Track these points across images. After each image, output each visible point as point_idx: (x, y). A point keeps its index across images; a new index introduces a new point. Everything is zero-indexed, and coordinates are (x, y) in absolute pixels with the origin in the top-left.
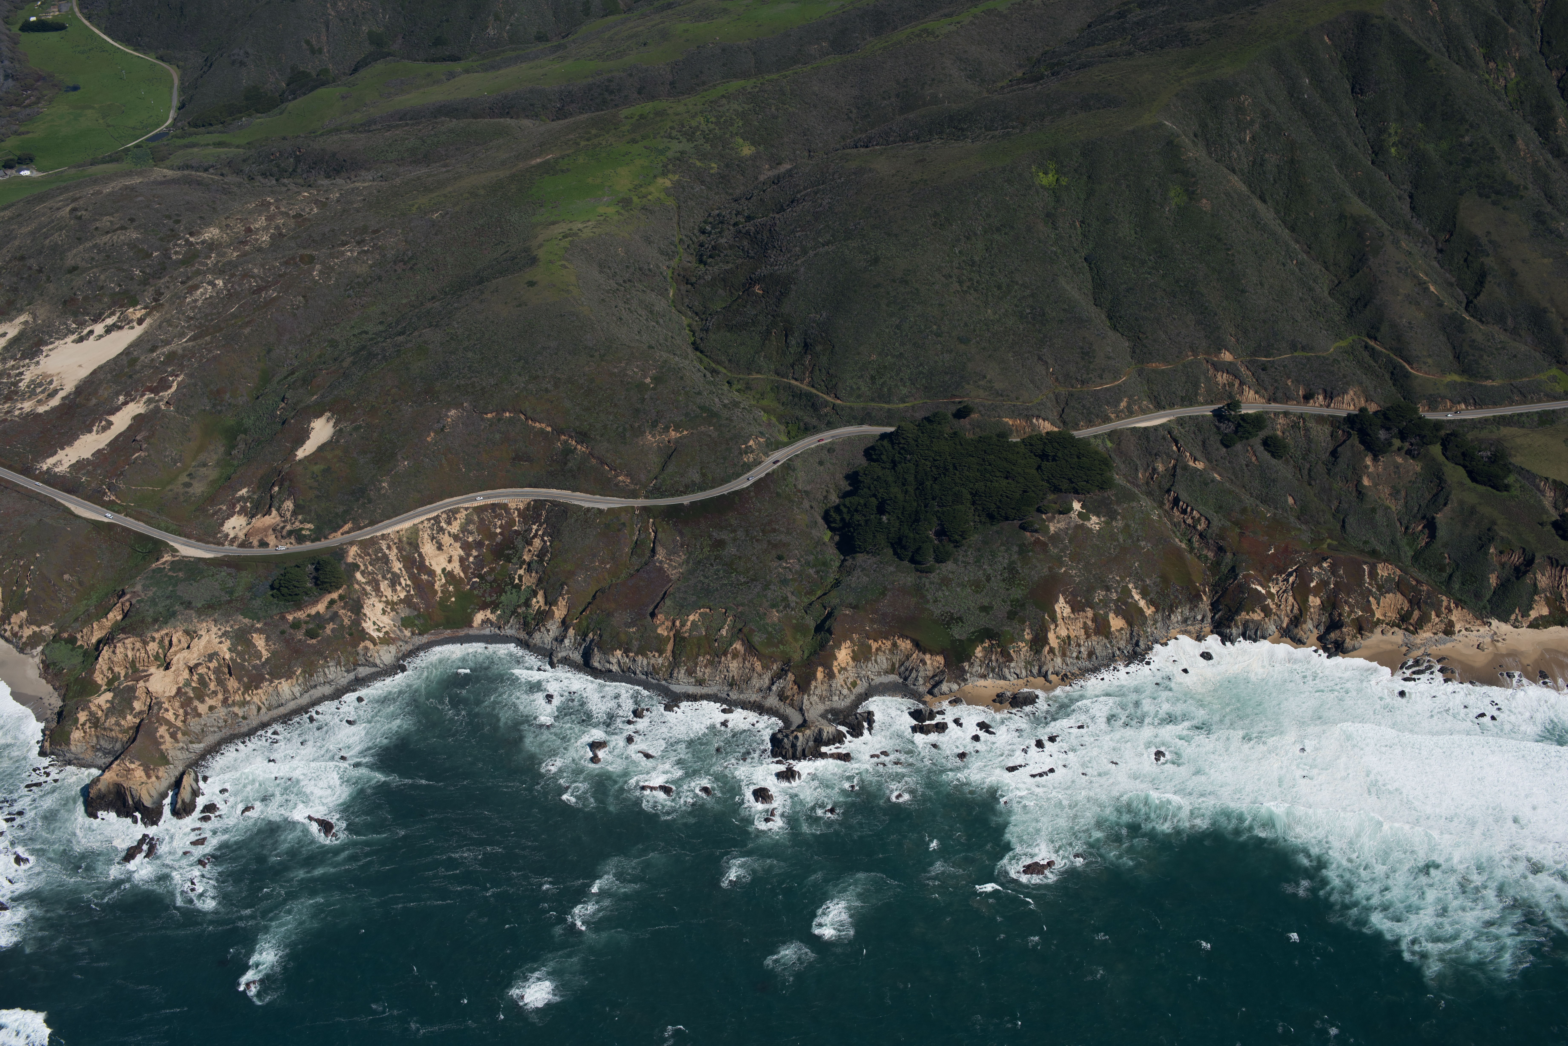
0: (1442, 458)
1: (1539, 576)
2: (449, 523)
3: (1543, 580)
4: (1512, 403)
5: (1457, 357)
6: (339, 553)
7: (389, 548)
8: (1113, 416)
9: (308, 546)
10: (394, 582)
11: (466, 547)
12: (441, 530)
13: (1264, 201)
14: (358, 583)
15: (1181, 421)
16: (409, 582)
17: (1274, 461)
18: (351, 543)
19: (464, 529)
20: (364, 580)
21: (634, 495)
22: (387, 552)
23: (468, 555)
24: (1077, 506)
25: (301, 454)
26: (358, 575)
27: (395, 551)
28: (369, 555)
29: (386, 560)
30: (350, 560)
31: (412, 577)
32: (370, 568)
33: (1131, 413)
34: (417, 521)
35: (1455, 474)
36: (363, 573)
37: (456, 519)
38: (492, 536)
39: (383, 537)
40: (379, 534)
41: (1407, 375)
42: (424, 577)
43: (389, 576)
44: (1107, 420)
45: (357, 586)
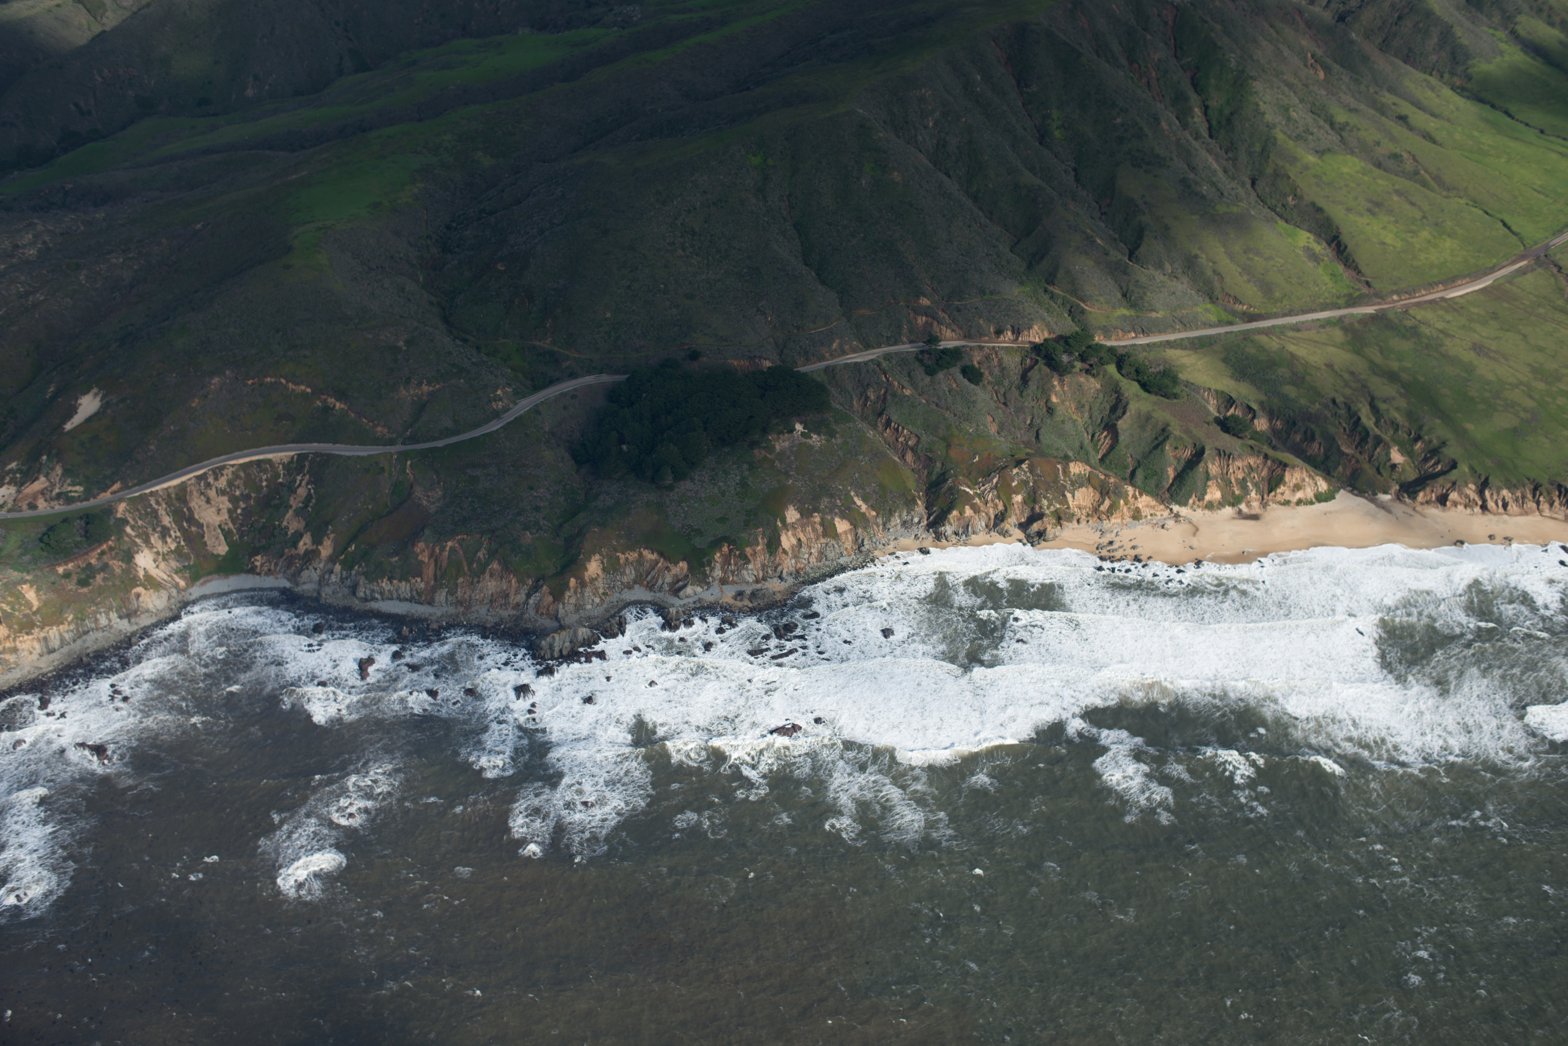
0: (1118, 376)
1: (1210, 466)
2: (216, 479)
3: (1214, 469)
4: (1174, 330)
5: (1124, 295)
6: (108, 510)
7: (158, 503)
8: (827, 355)
9: (79, 505)
10: (165, 533)
11: (234, 500)
12: (208, 485)
13: (949, 176)
14: (129, 536)
15: (888, 357)
16: (178, 534)
17: (972, 386)
18: (121, 500)
19: (230, 483)
20: (133, 534)
21: (391, 442)
22: (156, 507)
23: (236, 508)
24: (799, 427)
25: (68, 426)
26: (128, 530)
27: (164, 506)
28: (138, 510)
29: (155, 514)
30: (119, 515)
31: (181, 529)
32: (140, 523)
33: (844, 353)
34: (184, 479)
35: (1130, 388)
36: (133, 528)
37: (222, 475)
38: (259, 488)
39: (152, 494)
40: (147, 491)
41: (1083, 312)
42: (193, 529)
43: (159, 529)
44: (822, 358)
45: (126, 539)
